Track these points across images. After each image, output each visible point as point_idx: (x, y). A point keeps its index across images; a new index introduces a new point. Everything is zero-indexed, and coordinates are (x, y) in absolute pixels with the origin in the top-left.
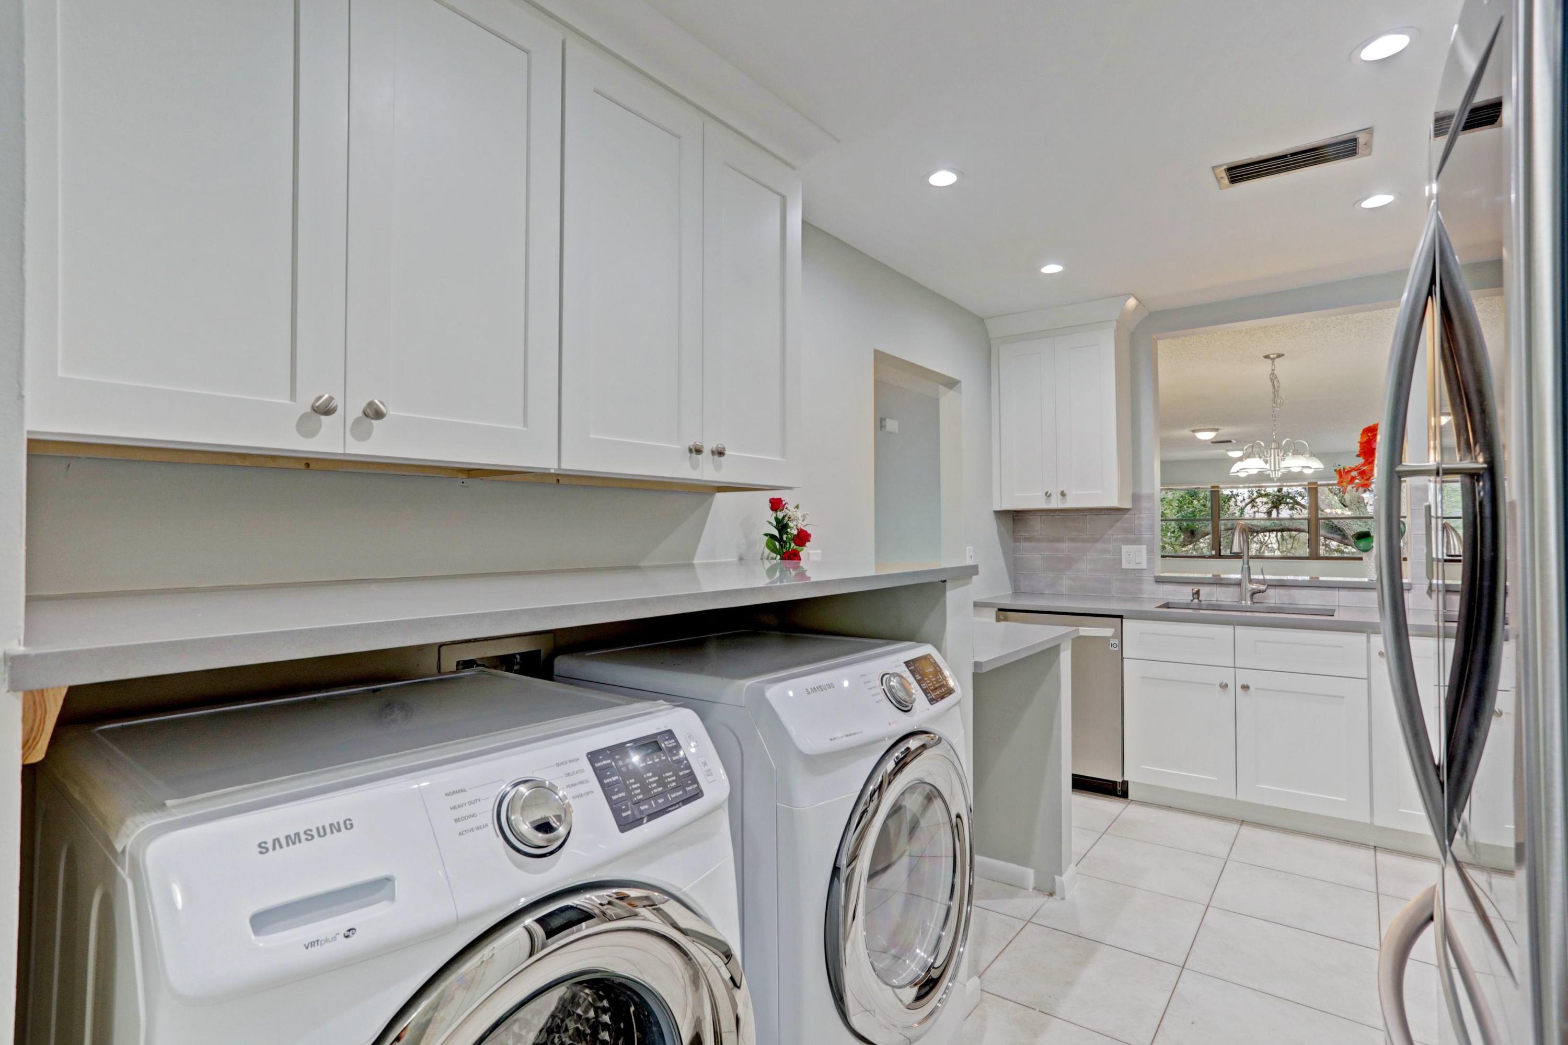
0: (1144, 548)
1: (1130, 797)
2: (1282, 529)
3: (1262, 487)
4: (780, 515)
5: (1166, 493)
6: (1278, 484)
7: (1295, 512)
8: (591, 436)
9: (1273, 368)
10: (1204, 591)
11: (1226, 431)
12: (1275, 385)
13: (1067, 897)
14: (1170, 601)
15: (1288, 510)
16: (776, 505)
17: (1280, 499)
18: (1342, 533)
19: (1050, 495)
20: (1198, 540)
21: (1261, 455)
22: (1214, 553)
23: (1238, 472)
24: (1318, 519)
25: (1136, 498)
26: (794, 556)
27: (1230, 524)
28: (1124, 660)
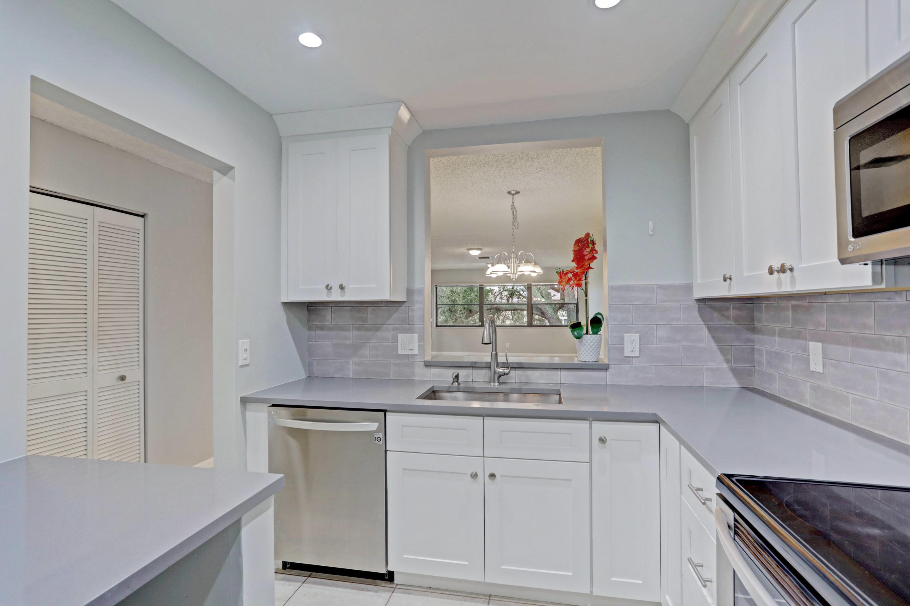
0: (416, 336)
1: (396, 586)
2: (514, 309)
3: (505, 286)
5: (457, 288)
6: (512, 284)
7: (520, 299)
9: (513, 201)
10: (462, 374)
11: (487, 250)
12: (515, 214)
14: (435, 384)
15: (517, 298)
17: (513, 292)
18: (541, 311)
19: (331, 288)
20: (474, 315)
21: (505, 262)
22: (480, 324)
23: (491, 273)
24: (532, 304)
25: (410, 292)
27: (489, 307)
28: (388, 452)
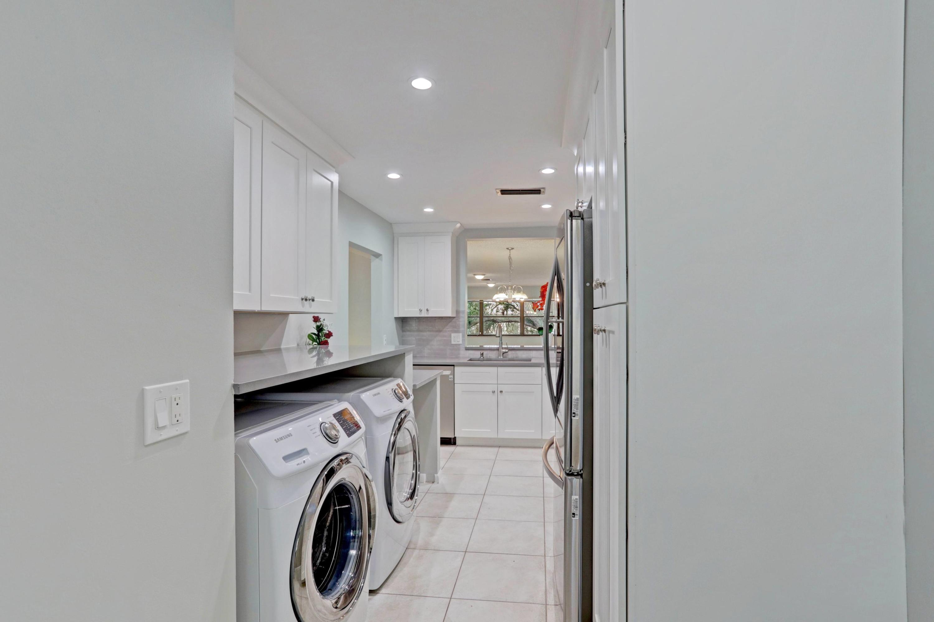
0: (461, 334)
1: (457, 444)
2: (509, 321)
4: (318, 324)
7: (513, 312)
8: (271, 295)
9: (510, 254)
10: (485, 353)
11: (488, 275)
12: (510, 260)
13: (440, 482)
14: (472, 358)
15: (511, 311)
16: (316, 319)
17: (508, 306)
18: (533, 323)
19: (421, 310)
21: (505, 292)
22: (480, 333)
23: (496, 299)
24: (524, 316)
25: (458, 312)
26: (326, 343)
27: (486, 319)
28: (455, 384)
